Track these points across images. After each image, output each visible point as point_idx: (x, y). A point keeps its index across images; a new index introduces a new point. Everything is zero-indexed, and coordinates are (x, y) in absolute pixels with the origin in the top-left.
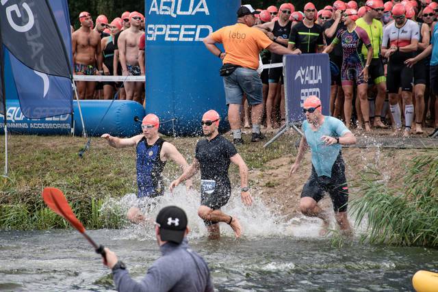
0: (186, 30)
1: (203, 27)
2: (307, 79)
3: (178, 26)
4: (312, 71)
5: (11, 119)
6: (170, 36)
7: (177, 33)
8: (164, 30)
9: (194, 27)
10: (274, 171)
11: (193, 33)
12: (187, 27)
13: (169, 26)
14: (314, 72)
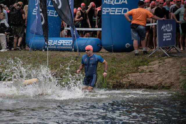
0: (118, 10)
1: (125, 9)
2: (166, 29)
3: (115, 8)
4: (168, 26)
5: (50, 44)
6: (112, 12)
7: (114, 11)
8: (109, 10)
9: (121, 9)
10: (152, 66)
11: (121, 11)
12: (118, 9)
13: (111, 8)
14: (169, 27)
